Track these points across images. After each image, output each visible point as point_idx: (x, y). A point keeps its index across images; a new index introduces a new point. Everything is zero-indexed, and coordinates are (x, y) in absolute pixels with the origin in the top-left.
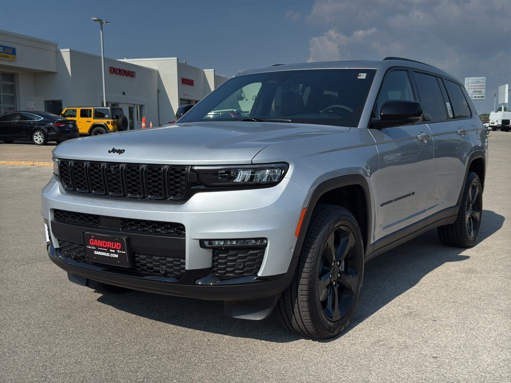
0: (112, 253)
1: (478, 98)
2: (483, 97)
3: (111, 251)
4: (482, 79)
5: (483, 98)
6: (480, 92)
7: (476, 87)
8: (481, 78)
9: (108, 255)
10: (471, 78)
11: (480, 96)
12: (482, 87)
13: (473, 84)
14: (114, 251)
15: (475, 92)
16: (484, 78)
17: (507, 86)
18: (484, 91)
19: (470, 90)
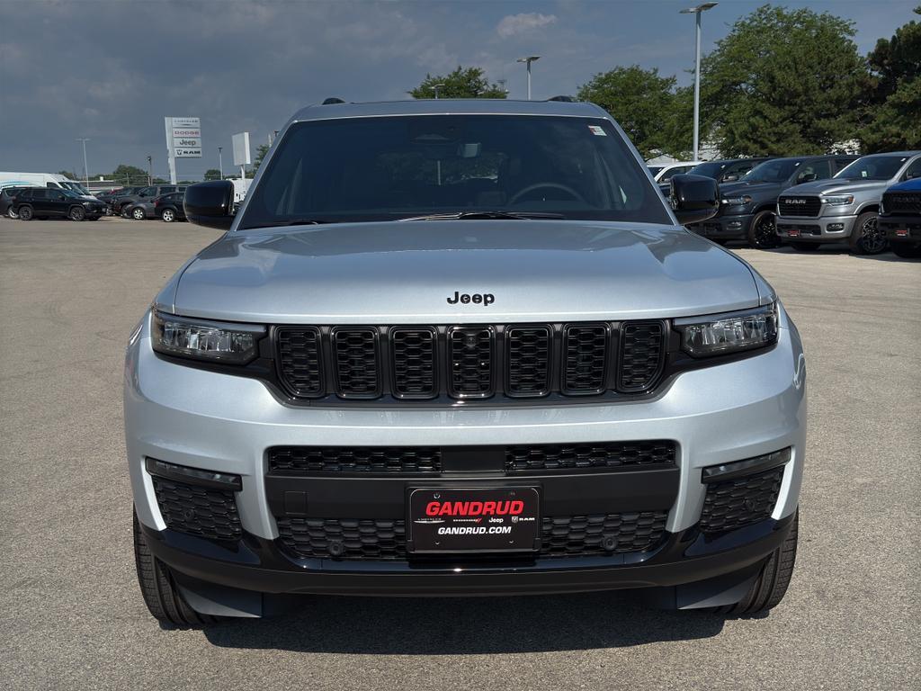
0: (496, 525)
1: (191, 155)
2: (199, 152)
3: (493, 520)
4: (194, 121)
5: (197, 155)
6: (193, 143)
7: (185, 135)
8: (190, 119)
9: (481, 530)
10: (174, 119)
11: (194, 150)
12: (195, 135)
13: (180, 130)
14: (501, 521)
15: (184, 143)
16: (197, 119)
17: (246, 135)
18: (199, 142)
19: (175, 139)
